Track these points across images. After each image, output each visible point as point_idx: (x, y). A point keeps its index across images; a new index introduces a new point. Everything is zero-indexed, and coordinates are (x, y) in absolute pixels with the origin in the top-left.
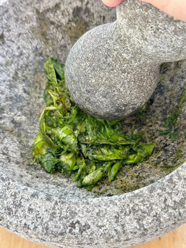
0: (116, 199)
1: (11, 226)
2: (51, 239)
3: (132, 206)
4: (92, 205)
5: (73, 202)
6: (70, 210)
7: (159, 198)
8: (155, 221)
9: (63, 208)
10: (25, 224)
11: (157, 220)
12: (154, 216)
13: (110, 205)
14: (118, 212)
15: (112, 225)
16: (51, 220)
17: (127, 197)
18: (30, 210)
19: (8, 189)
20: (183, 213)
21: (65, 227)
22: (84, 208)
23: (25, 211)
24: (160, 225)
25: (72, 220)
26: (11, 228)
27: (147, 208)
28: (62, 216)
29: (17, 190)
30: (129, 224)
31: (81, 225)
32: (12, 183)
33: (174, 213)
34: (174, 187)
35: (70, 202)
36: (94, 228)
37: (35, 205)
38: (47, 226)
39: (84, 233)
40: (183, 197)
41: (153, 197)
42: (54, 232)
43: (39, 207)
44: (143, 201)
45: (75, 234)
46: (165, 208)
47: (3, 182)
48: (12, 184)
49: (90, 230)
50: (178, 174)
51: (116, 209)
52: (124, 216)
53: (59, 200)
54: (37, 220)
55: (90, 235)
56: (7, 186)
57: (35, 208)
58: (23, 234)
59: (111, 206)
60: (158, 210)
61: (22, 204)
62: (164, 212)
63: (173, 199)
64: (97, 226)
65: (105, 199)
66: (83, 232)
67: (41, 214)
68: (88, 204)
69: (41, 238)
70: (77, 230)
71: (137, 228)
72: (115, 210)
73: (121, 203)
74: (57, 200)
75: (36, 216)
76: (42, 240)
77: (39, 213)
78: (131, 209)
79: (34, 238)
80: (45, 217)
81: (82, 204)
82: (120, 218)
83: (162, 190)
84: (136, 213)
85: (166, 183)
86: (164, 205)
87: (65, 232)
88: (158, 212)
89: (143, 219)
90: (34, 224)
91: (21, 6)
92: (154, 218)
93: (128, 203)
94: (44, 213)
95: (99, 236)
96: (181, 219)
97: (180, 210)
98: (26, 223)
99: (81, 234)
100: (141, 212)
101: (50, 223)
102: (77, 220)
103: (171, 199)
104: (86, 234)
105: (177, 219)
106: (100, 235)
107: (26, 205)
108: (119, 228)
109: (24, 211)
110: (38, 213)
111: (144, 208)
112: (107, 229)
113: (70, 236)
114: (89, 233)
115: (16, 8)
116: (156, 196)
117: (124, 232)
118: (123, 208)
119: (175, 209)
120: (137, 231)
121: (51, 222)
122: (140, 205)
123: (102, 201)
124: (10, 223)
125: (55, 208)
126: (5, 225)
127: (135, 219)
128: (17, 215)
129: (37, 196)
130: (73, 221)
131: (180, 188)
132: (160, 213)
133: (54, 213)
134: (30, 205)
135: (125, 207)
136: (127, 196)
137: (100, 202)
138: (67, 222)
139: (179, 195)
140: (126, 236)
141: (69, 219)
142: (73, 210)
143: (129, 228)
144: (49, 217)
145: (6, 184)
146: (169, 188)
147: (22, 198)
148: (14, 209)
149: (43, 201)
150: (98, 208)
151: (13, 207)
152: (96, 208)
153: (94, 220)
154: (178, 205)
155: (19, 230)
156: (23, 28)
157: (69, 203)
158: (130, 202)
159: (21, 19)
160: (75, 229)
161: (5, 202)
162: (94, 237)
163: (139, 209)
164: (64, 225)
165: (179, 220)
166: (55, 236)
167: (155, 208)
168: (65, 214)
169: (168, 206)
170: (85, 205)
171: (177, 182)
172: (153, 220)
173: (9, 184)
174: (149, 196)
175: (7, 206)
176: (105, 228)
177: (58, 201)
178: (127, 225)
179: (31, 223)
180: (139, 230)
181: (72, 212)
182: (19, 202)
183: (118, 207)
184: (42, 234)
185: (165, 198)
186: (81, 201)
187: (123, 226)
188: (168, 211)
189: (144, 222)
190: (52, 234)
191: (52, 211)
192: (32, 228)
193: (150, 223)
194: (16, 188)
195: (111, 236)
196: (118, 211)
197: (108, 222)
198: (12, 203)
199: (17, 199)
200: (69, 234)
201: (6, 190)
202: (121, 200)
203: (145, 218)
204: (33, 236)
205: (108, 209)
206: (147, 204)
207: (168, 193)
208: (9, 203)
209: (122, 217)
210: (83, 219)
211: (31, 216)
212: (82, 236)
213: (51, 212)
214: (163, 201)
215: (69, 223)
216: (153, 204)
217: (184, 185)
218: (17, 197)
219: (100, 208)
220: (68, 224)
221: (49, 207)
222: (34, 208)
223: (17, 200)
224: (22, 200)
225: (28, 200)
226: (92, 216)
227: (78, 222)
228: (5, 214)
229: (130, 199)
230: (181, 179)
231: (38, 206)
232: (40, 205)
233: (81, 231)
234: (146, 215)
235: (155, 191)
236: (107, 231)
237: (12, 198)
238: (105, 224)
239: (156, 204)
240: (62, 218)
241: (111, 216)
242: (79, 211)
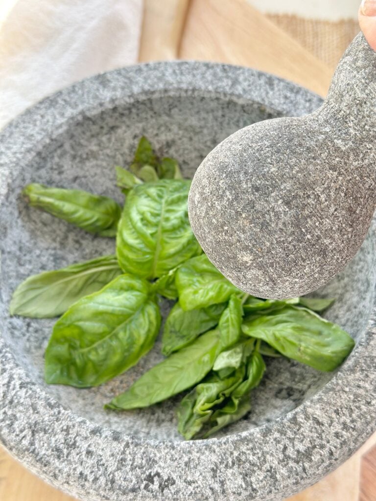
0: (214, 443)
1: (61, 476)
2: (118, 497)
3: (237, 455)
4: (180, 451)
5: (152, 444)
6: (147, 456)
7: (277, 445)
8: (268, 478)
9: (137, 452)
10: (81, 474)
11: (271, 477)
12: (268, 471)
13: (205, 452)
14: (216, 463)
15: (207, 480)
16: (118, 469)
17: (230, 442)
18: (89, 453)
19: (58, 420)
20: (308, 468)
21: (140, 480)
22: (167, 453)
23: (82, 455)
24: (275, 484)
25: (150, 471)
26: (59, 478)
27: (259, 458)
28: (135, 464)
29: (71, 423)
30: (232, 480)
31: (163, 479)
32: (63, 411)
33: (295, 468)
34: (298, 430)
35: (148, 444)
36: (180, 484)
37: (97, 446)
38: (113, 478)
39: (165, 491)
40: (310, 446)
41: (268, 443)
42: (123, 487)
43: (103, 450)
44: (252, 449)
45: (152, 492)
46: (283, 461)
47: (50, 409)
48: (64, 413)
49: (174, 486)
50: (305, 412)
51: (214, 458)
52: (224, 469)
53: (131, 440)
54: (98, 468)
55: (174, 494)
56: (56, 416)
57: (96, 451)
58: (77, 487)
59: (207, 453)
60: (274, 462)
61: (77, 444)
62: (282, 465)
63: (296, 448)
64: (185, 481)
65: (199, 443)
66: (165, 489)
67: (104, 461)
68: (173, 448)
69: (103, 494)
70: (155, 486)
71: (242, 487)
72: (213, 460)
73: (221, 449)
74: (128, 440)
75: (97, 462)
76: (104, 498)
77: (102, 457)
78: (234, 458)
79: (93, 494)
80: (110, 465)
81: (164, 449)
82: (218, 471)
83: (281, 434)
84: (242, 466)
85: (287, 424)
86: (283, 455)
87: (139, 488)
88: (274, 465)
89: (251, 475)
90: (93, 474)
91: (83, 138)
92: (268, 473)
93: (231, 450)
94: (109, 458)
95: (187, 496)
96: (306, 477)
97: (305, 464)
98: (83, 472)
99: (162, 491)
100: (249, 464)
101: (118, 474)
102: (157, 471)
103: (294, 447)
104: (169, 492)
105: (300, 477)
106: (188, 494)
107: (84, 446)
108: (217, 486)
109: (80, 454)
110: (100, 458)
111: (254, 459)
112: (200, 486)
113: (145, 494)
114: (173, 491)
115: (75, 141)
116: (272, 443)
117: (224, 492)
118: (224, 458)
119: (297, 462)
120: (242, 491)
121: (119, 472)
122: (249, 454)
123: (194, 445)
124: (59, 471)
125: (126, 451)
126: (51, 474)
127: (241, 474)
128: (70, 460)
129: (100, 433)
130: (151, 473)
131: (307, 431)
132: (276, 467)
133: (124, 460)
134: (89, 446)
135: (227, 455)
136: (230, 439)
137: (191, 446)
138: (142, 474)
139: (304, 442)
140: (226, 498)
141: (144, 469)
142: (151, 456)
143: (230, 486)
144: (116, 464)
145: (55, 413)
146: (291, 431)
147: (77, 435)
148: (65, 451)
149: (109, 441)
150: (187, 455)
151: (65, 448)
152: (184, 455)
153: (181, 472)
154: (302, 457)
155: (72, 482)
156: (82, 169)
157: (146, 446)
158: (235, 449)
159: (81, 156)
160: (153, 484)
161: (53, 439)
162: (180, 496)
163: (247, 460)
164: (137, 477)
165: (302, 478)
166: (124, 493)
167: (269, 459)
168: (140, 462)
169: (289, 457)
170: (168, 450)
171: (303, 423)
172: (266, 477)
173: (59, 412)
174: (261, 442)
175: (56, 446)
176: (197, 485)
177: (130, 442)
178: (228, 482)
179: (89, 472)
180: (246, 489)
181: (150, 459)
182: (73, 441)
183: (217, 455)
184: (105, 490)
185: (285, 445)
186: (164, 443)
187: (222, 483)
188: (288, 464)
189: (253, 479)
190: (120, 489)
191: (121, 456)
192: (91, 480)
193: (262, 481)
194: (69, 419)
195: (205, 496)
196: (216, 461)
197: (201, 477)
198: (63, 441)
199: (70, 436)
200: (144, 491)
201: (54, 421)
202: (221, 445)
203: (255, 473)
204: (91, 491)
205: (202, 457)
206: (258, 453)
207: (290, 438)
208: (58, 440)
209: (222, 471)
210: (166, 470)
211: (91, 462)
212: (163, 495)
213: (119, 457)
214: (281, 449)
215: (145, 476)
216: (267, 453)
217: (312, 428)
218: (70, 432)
219: (191, 455)
220: (143, 476)
221: (117, 450)
222: (94, 450)
223: (70, 438)
224: (77, 438)
225: (86, 438)
226: (178, 466)
227: (158, 474)
228: (53, 456)
229: (235, 445)
230: (309, 418)
231: (100, 447)
232: (104, 446)
233: (162, 488)
234: (256, 468)
235: (271, 435)
236: (199, 489)
237: (63, 434)
238: (197, 479)
239: (272, 454)
240: (136, 468)
241: (206, 468)
242: (160, 458)
